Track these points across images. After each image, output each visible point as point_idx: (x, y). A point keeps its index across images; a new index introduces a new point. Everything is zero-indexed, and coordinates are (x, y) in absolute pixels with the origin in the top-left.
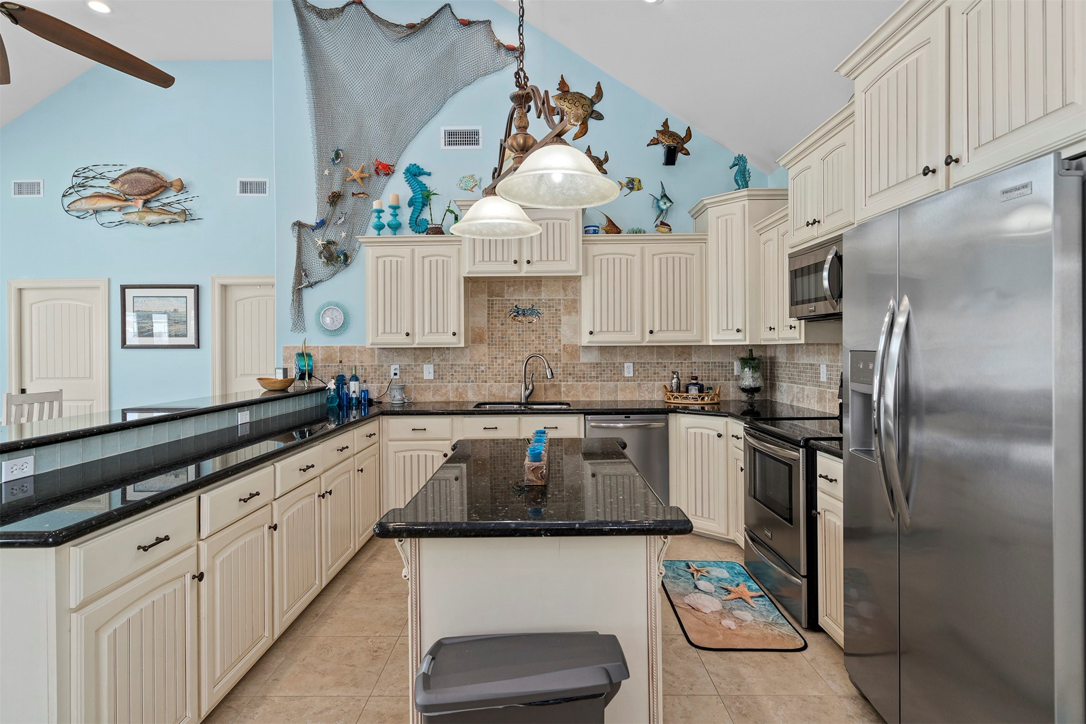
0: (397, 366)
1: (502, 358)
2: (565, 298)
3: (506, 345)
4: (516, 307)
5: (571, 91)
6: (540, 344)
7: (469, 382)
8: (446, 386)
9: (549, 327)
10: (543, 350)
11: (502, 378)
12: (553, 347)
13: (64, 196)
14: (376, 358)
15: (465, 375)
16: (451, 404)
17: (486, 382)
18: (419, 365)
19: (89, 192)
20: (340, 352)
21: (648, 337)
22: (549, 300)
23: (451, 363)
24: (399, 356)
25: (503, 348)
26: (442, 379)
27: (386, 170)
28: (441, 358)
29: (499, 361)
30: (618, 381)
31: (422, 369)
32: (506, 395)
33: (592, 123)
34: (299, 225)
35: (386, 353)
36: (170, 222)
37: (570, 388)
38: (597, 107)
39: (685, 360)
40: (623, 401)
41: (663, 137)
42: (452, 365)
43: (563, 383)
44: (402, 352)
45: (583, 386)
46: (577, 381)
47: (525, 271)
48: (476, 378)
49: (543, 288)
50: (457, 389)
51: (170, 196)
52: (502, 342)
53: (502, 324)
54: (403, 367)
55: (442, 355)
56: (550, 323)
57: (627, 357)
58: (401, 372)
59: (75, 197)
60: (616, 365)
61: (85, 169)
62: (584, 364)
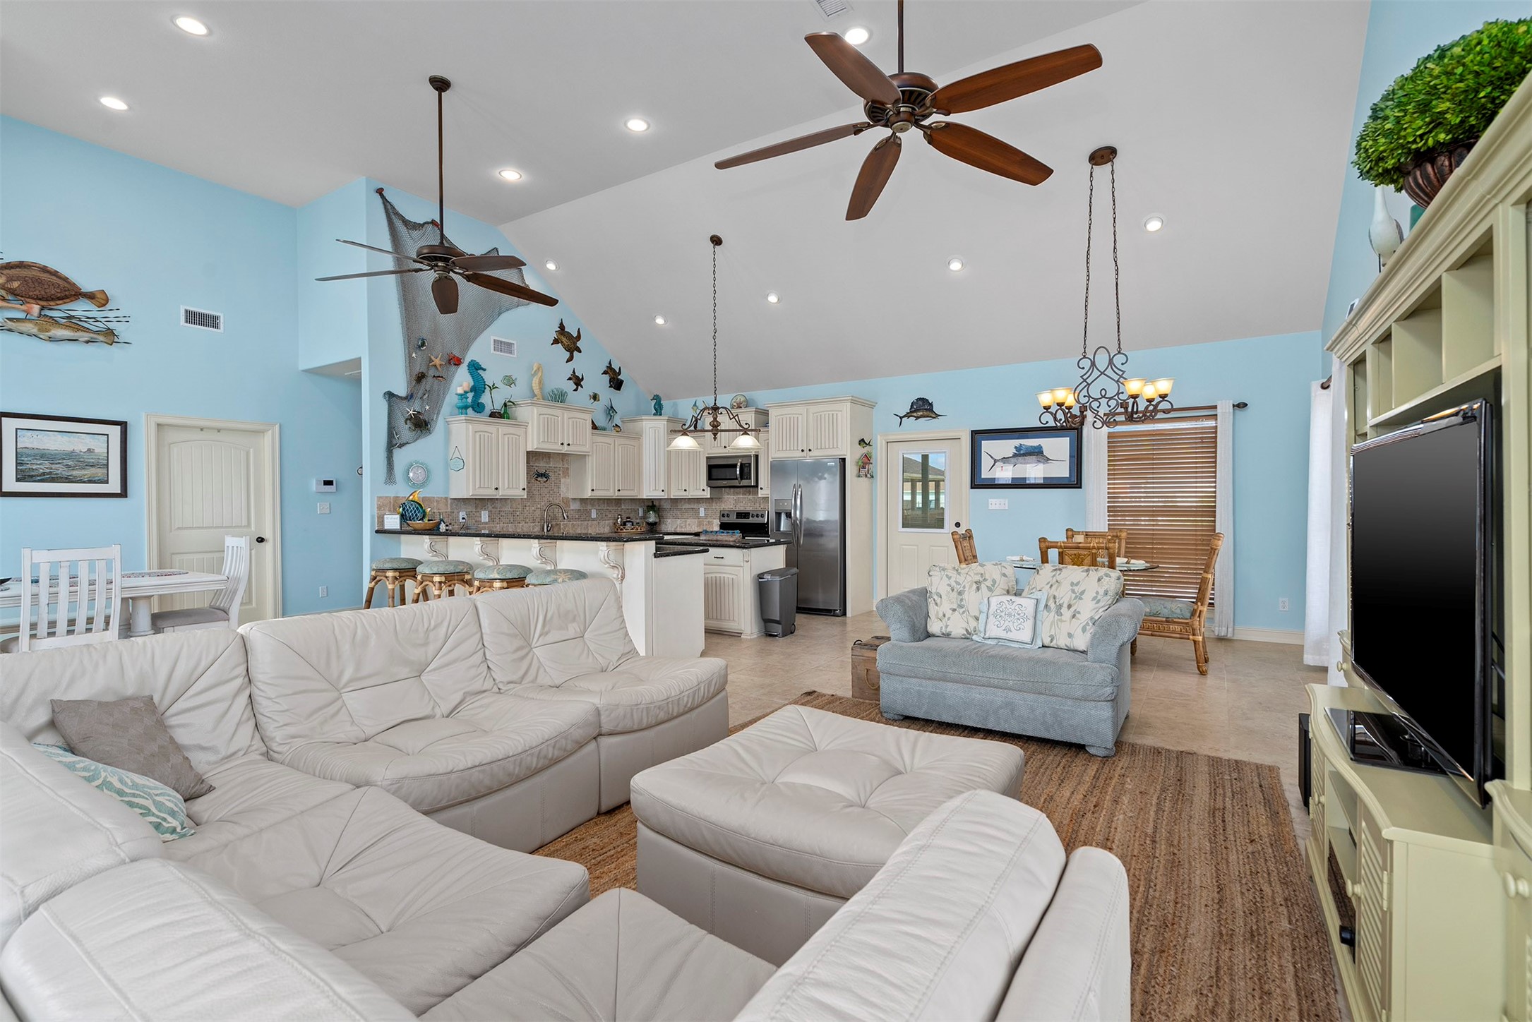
0: (465, 512)
1: (529, 506)
2: (563, 468)
3: (531, 497)
4: (537, 471)
5: (566, 330)
6: (549, 497)
7: (510, 523)
9: (555, 485)
10: (551, 501)
11: (529, 520)
12: (557, 499)
14: (449, 506)
15: (508, 518)
17: (519, 523)
18: (478, 511)
21: (617, 493)
22: (555, 468)
23: (498, 510)
24: (464, 503)
25: (529, 499)
26: (493, 521)
27: (458, 362)
28: (493, 506)
29: (527, 508)
30: (589, 520)
31: (481, 514)
33: (575, 353)
34: (390, 396)
35: (458, 502)
36: (87, 342)
37: (566, 526)
38: (579, 344)
39: (619, 507)
41: (609, 371)
43: (562, 523)
44: (467, 501)
45: (572, 524)
46: (569, 521)
47: (565, 449)
48: (514, 521)
49: (551, 460)
50: (503, 529)
51: (83, 309)
52: (530, 495)
53: (529, 483)
54: (468, 513)
55: (493, 504)
56: (555, 483)
57: (593, 505)
58: (466, 517)
60: (588, 510)
62: (573, 510)
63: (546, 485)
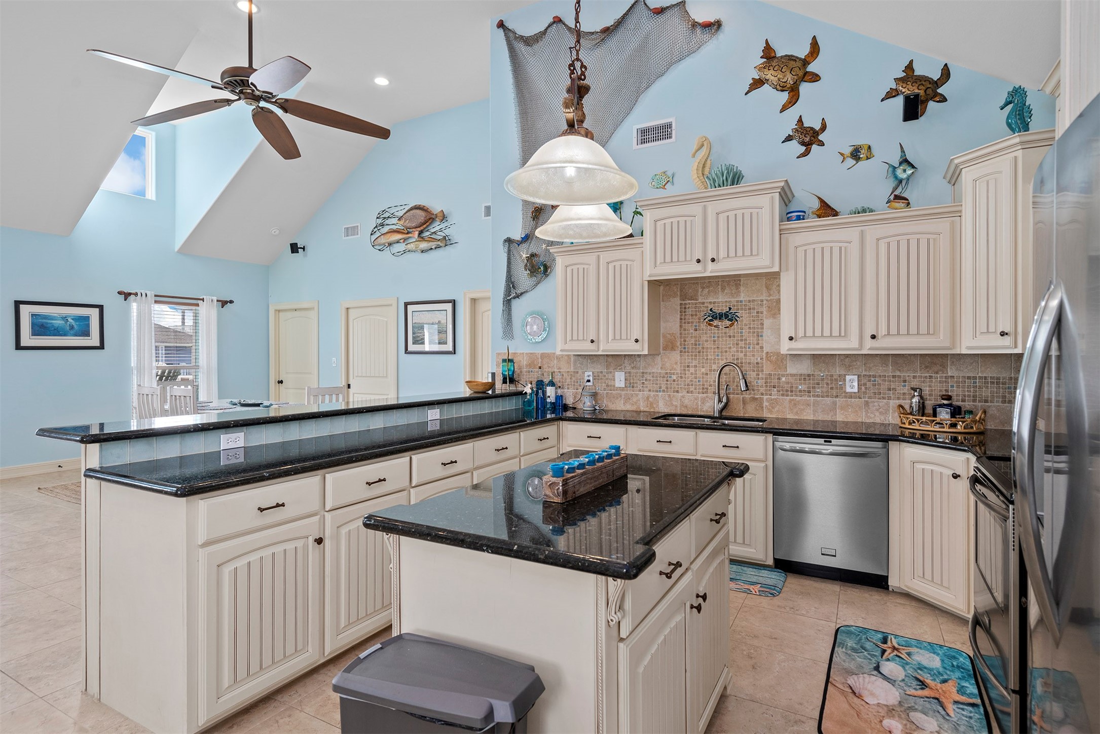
0: (591, 373)
1: (696, 366)
2: (769, 299)
3: (699, 352)
4: (711, 310)
5: (779, 54)
6: (738, 351)
7: (660, 391)
8: (637, 395)
9: (749, 332)
10: (742, 359)
11: (695, 389)
12: (753, 355)
13: (372, 234)
14: (572, 365)
15: (657, 384)
16: (642, 414)
17: (677, 392)
18: (611, 372)
19: (386, 229)
20: (541, 358)
21: (868, 343)
22: (749, 301)
23: (642, 371)
24: (593, 363)
25: (696, 356)
26: (633, 387)
28: (633, 365)
29: (692, 370)
30: (837, 396)
31: (614, 376)
32: (700, 407)
33: (804, 86)
34: (509, 241)
35: (581, 359)
36: (436, 248)
37: (774, 403)
38: (811, 68)
39: (937, 373)
40: (843, 422)
41: (904, 86)
42: (643, 373)
44: (595, 359)
45: (791, 401)
46: (783, 395)
47: (710, 270)
48: (667, 388)
49: (742, 288)
50: (648, 398)
51: (436, 227)
52: (696, 349)
53: (696, 330)
54: (596, 374)
55: (633, 362)
56: (750, 328)
57: (849, 369)
58: (594, 379)
59: (378, 234)
60: (835, 377)
61: (383, 211)
62: (792, 375)
63: (731, 332)
